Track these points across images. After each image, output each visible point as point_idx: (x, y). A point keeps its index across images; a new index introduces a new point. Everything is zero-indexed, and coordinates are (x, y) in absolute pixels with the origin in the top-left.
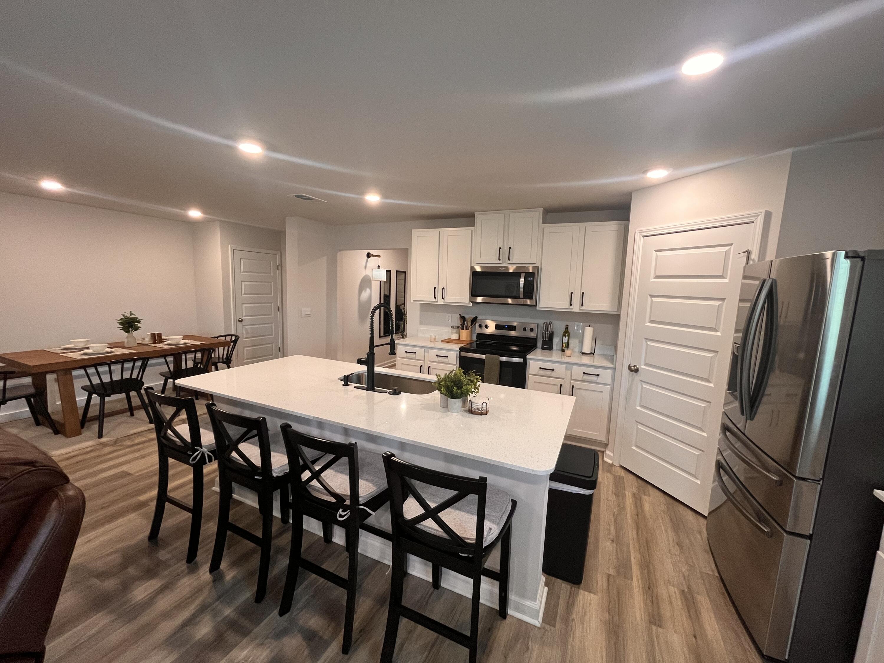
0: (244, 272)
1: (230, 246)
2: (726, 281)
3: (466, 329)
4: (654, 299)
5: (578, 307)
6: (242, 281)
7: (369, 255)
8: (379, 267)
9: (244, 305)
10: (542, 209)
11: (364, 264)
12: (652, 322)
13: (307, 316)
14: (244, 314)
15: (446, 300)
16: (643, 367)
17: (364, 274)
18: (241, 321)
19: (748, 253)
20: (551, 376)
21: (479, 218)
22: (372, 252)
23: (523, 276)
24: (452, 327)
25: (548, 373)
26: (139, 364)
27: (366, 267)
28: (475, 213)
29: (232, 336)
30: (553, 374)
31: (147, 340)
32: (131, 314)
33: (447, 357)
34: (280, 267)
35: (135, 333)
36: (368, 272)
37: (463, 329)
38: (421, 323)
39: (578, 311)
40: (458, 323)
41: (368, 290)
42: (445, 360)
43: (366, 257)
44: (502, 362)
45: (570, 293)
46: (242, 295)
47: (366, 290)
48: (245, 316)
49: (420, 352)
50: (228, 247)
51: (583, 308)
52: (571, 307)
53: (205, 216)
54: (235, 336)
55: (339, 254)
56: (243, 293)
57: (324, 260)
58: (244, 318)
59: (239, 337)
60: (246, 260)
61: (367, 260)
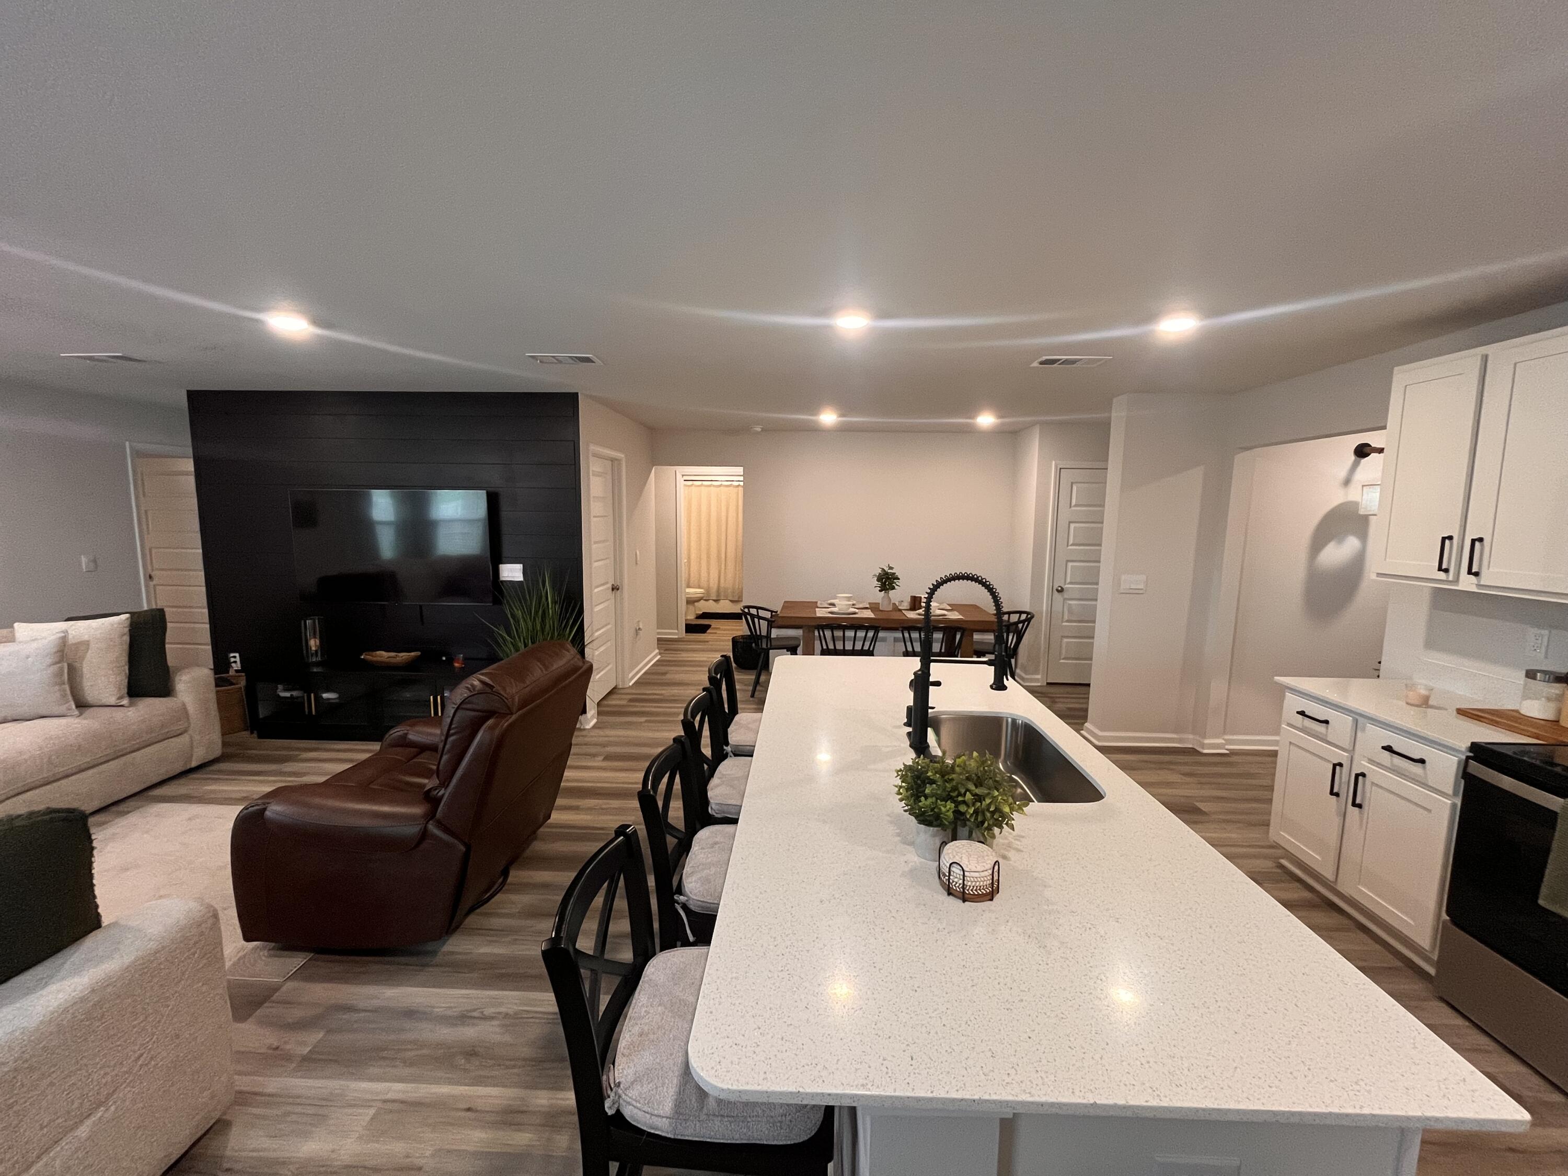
0: (1076, 506)
1: (1054, 462)
6: (1070, 522)
7: (1362, 451)
9: (1070, 564)
11: (1345, 473)
13: (1136, 593)
14: (1068, 580)
15: (1485, 579)
17: (1337, 497)
18: (1061, 590)
22: (1374, 439)
24: (1531, 675)
26: (871, 634)
27: (1347, 482)
29: (1021, 613)
31: (906, 605)
32: (891, 568)
33: (1422, 761)
35: (891, 592)
36: (1353, 494)
41: (1351, 544)
43: (1352, 457)
46: (1068, 546)
47: (1341, 540)
48: (1071, 583)
49: (1341, 724)
50: (1051, 464)
53: (999, 421)
54: (1028, 613)
55: (1240, 459)
56: (1071, 542)
57: (1196, 476)
58: (1067, 586)
59: (1032, 617)
60: (1082, 485)
61: (1355, 465)
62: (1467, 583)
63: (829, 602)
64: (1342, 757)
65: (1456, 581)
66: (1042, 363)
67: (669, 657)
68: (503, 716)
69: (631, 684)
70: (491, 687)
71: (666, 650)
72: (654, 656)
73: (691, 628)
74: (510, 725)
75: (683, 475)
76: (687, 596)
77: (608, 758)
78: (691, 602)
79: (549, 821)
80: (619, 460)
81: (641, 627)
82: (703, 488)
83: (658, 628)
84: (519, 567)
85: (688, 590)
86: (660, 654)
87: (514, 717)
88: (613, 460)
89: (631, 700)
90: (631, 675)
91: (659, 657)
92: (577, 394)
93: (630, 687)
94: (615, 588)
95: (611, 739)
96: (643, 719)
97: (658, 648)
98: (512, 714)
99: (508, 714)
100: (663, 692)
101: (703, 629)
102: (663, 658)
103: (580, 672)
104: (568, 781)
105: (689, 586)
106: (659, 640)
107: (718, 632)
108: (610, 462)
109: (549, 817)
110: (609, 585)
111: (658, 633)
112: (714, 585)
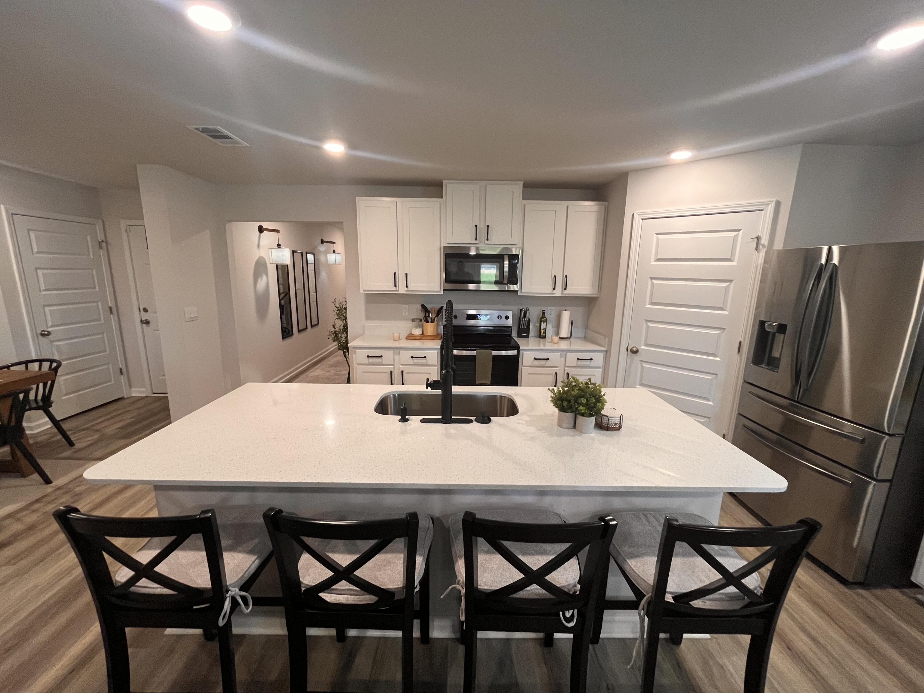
0: (38, 252)
2: (734, 264)
3: (432, 322)
4: (655, 282)
5: (561, 292)
6: (37, 269)
7: (261, 230)
8: (279, 245)
9: (47, 309)
10: (523, 182)
11: (256, 241)
12: (652, 304)
14: (51, 323)
15: (410, 288)
16: (643, 347)
17: (257, 254)
18: (45, 334)
19: (758, 238)
20: (546, 365)
21: (449, 188)
22: (265, 225)
23: (506, 258)
24: (413, 320)
25: (543, 362)
27: (259, 246)
28: (443, 181)
30: (548, 363)
33: (425, 357)
34: (104, 245)
36: (263, 253)
37: (427, 322)
38: (368, 318)
39: (560, 295)
40: (421, 315)
41: (264, 277)
42: (423, 361)
43: (258, 233)
44: (494, 357)
45: (553, 277)
46: (40, 292)
47: (262, 277)
48: (53, 326)
49: (388, 355)
51: (566, 292)
52: (554, 291)
55: (228, 227)
56: (43, 287)
57: (207, 234)
60: (39, 233)
61: (260, 236)
64: (391, 368)
65: (398, 291)
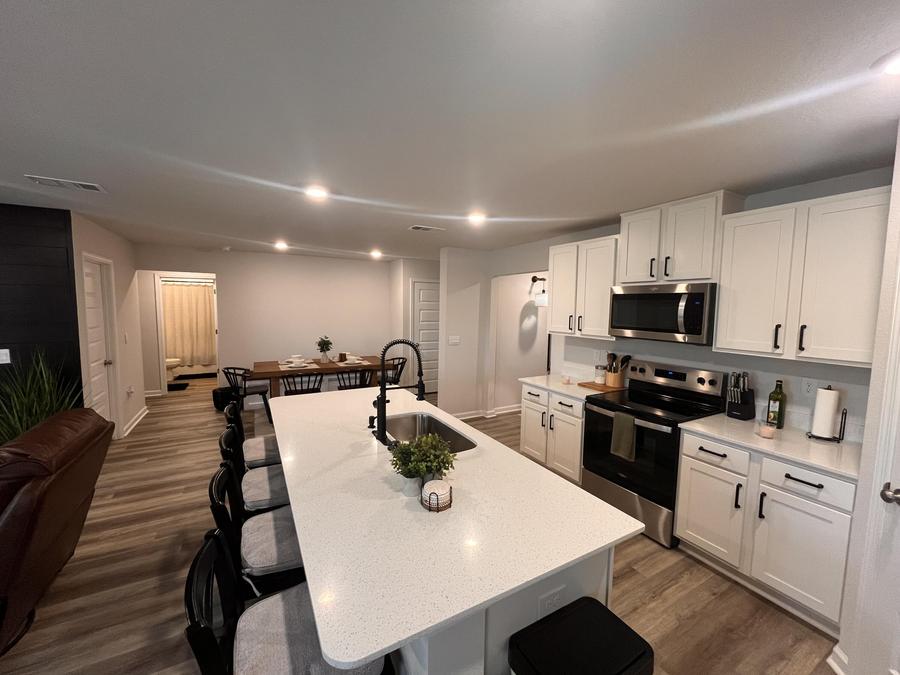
0: (422, 301)
1: (411, 279)
3: (614, 372)
5: (795, 352)
6: (420, 310)
7: (534, 279)
8: (544, 291)
9: (421, 332)
10: (722, 191)
11: (529, 289)
13: (456, 344)
14: (421, 340)
15: (584, 332)
17: (527, 299)
20: (721, 465)
21: (625, 220)
22: (539, 275)
23: (684, 298)
24: (597, 367)
25: (717, 459)
26: (319, 378)
27: (530, 292)
28: (621, 215)
29: (399, 358)
30: (724, 463)
31: (337, 359)
32: (326, 338)
33: (571, 406)
35: (327, 352)
36: (533, 298)
37: (610, 370)
38: (566, 359)
39: (794, 358)
40: (605, 362)
41: (533, 318)
42: (570, 410)
43: (531, 282)
45: (774, 327)
46: (420, 322)
47: (529, 317)
48: (422, 341)
49: (544, 395)
50: (409, 281)
51: (803, 354)
52: (778, 351)
53: (384, 255)
54: (403, 358)
55: (494, 280)
56: (421, 320)
57: (478, 287)
58: (420, 343)
59: (406, 361)
60: (424, 291)
61: (532, 285)
62: (578, 334)
63: (287, 360)
64: (545, 409)
65: (574, 333)
66: (413, 228)
67: (156, 410)
68: (43, 478)
69: (126, 435)
70: (26, 456)
71: (153, 406)
72: (144, 411)
73: (171, 388)
74: (49, 486)
75: (160, 278)
76: (168, 364)
77: (117, 495)
78: (170, 368)
79: (72, 557)
80: (107, 265)
81: (133, 390)
82: (175, 287)
83: (146, 390)
84: (7, 351)
85: (168, 360)
86: (148, 409)
87: (53, 477)
88: (101, 264)
89: (128, 447)
90: (125, 428)
91: (147, 412)
92: (68, 212)
93: (125, 437)
94: (107, 363)
95: (118, 480)
96: (146, 459)
97: (146, 405)
98: (51, 474)
99: (47, 476)
100: (158, 437)
101: (183, 387)
102: (150, 412)
103: (105, 431)
104: (91, 519)
105: (167, 358)
106: (147, 398)
107: (196, 388)
108: (99, 266)
109: (73, 553)
110: (102, 361)
111: (147, 394)
112: (187, 354)
